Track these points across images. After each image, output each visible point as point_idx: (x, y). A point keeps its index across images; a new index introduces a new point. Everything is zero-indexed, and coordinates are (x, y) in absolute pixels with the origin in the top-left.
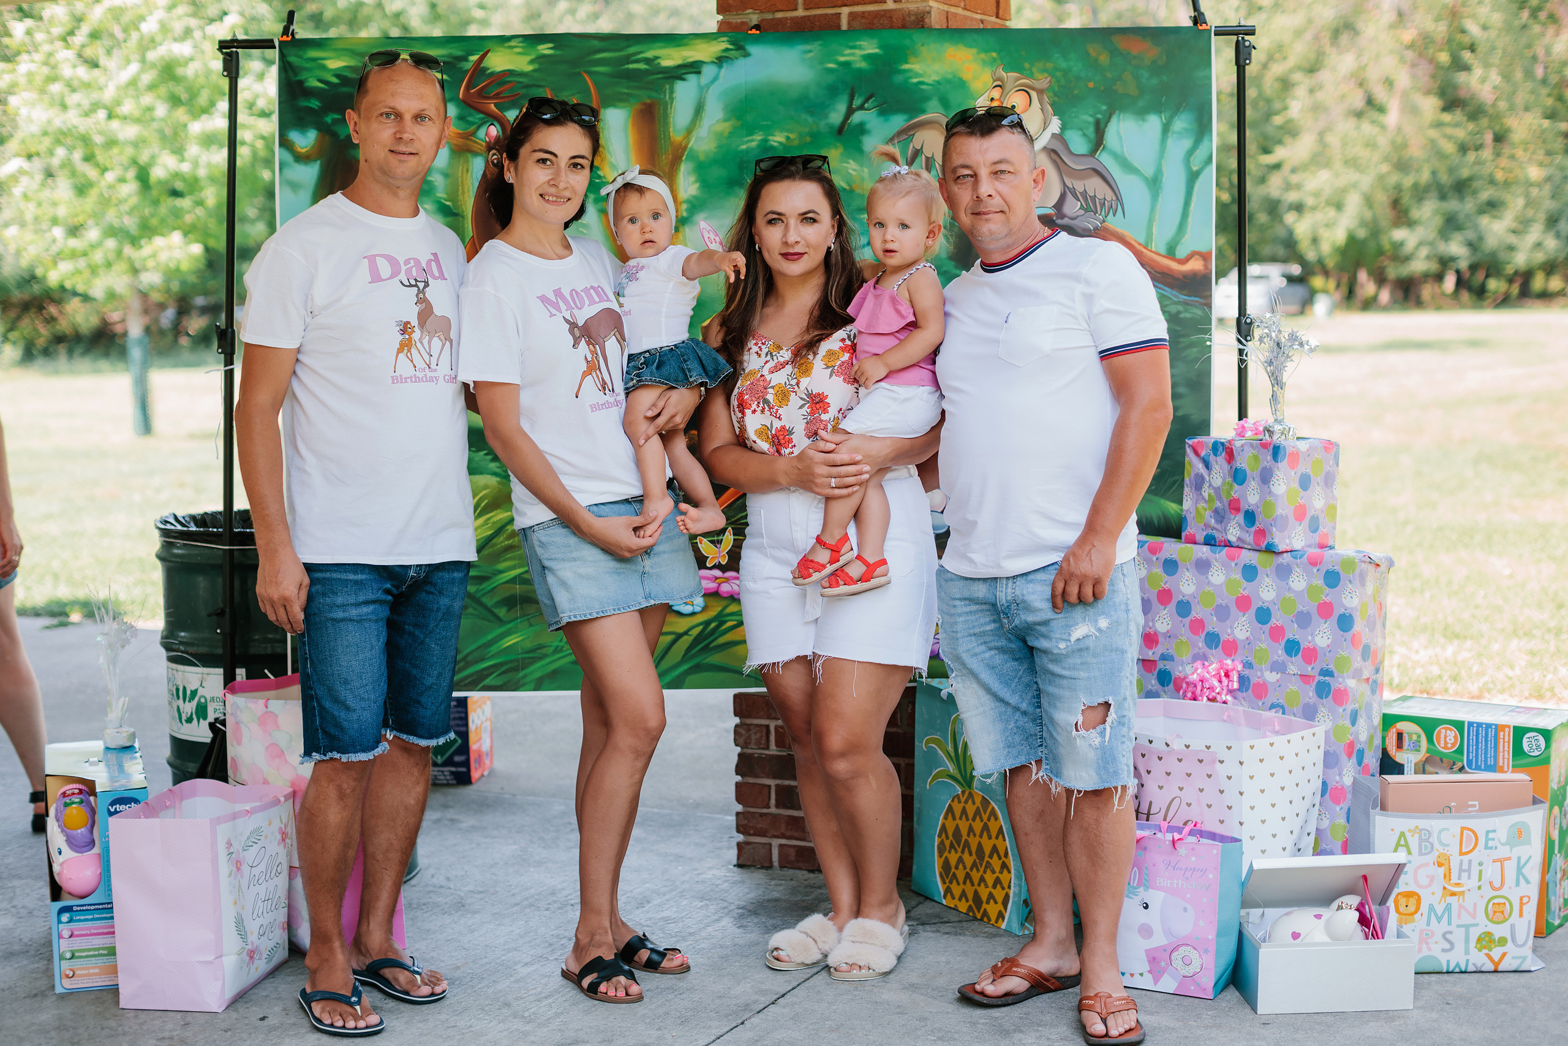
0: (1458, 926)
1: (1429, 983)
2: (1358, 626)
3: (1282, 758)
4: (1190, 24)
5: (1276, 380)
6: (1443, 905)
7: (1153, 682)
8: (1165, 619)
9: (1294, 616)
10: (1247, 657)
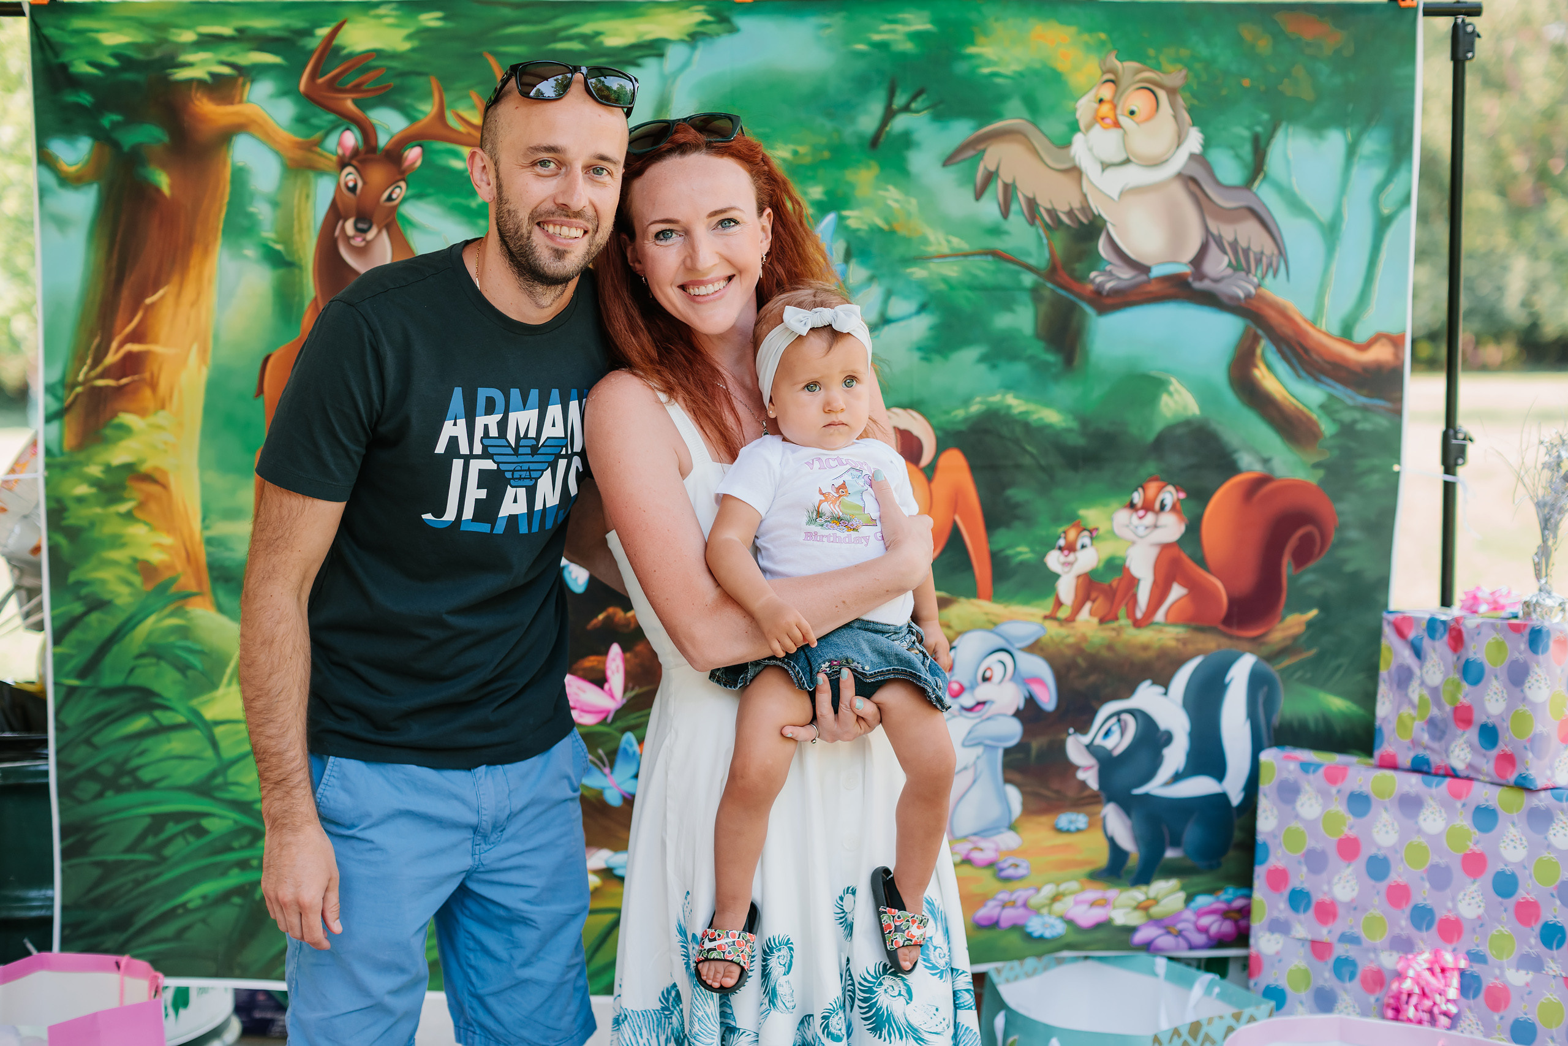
7: (1327, 975)
8: (1348, 882)
9: (1556, 888)
10: (1477, 946)
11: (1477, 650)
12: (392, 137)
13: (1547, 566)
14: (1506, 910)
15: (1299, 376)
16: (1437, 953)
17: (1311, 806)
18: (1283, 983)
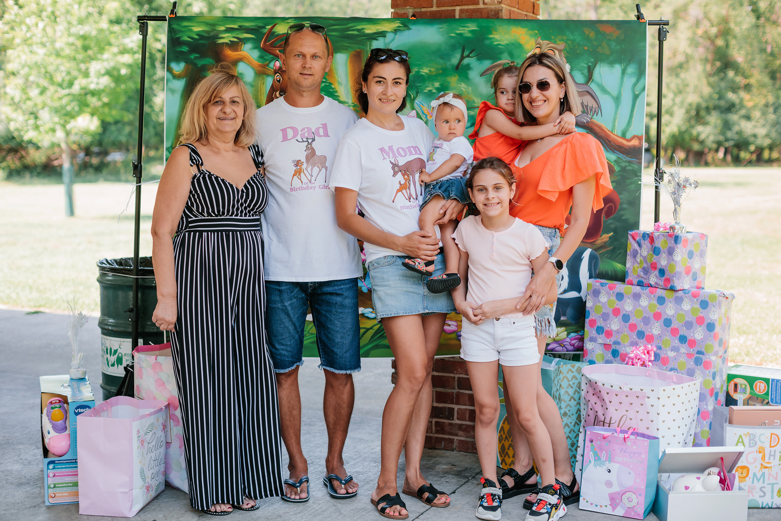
0: (768, 484)
1: (753, 513)
2: (717, 329)
3: (679, 396)
4: (636, 19)
5: (677, 202)
6: (761, 473)
7: (609, 355)
8: (616, 323)
9: (684, 323)
10: (659, 343)
11: (660, 243)
14: (668, 331)
17: (604, 298)
18: (594, 357)
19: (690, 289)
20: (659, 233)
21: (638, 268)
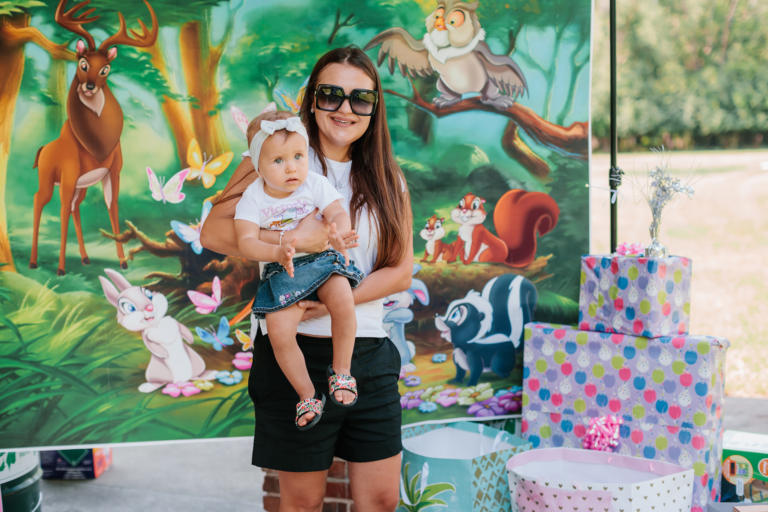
2: (711, 392)
7: (558, 429)
8: (567, 384)
9: (663, 384)
10: (628, 412)
11: (625, 272)
12: (102, 43)
13: (656, 232)
14: (640, 395)
15: (537, 144)
16: (609, 416)
17: (549, 349)
18: (538, 434)
19: (671, 335)
20: (624, 258)
21: (596, 306)
